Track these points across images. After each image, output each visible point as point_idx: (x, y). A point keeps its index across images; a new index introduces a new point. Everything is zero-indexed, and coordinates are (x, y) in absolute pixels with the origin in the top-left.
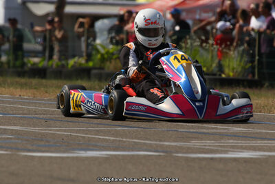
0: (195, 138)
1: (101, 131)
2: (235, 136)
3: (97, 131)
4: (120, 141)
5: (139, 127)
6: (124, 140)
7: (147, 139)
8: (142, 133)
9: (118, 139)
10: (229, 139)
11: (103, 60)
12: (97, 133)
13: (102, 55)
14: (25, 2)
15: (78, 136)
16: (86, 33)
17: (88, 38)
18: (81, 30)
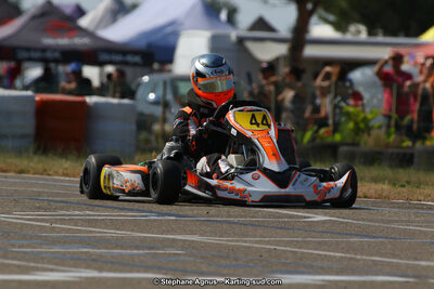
1: (325, 243)
3: (320, 243)
4: (351, 259)
5: (386, 238)
6: (359, 257)
7: (394, 256)
8: (389, 246)
9: (348, 255)
11: (357, 131)
12: (319, 246)
13: (356, 124)
14: (241, 41)
15: (285, 251)
16: (333, 89)
17: (335, 97)
18: (326, 84)
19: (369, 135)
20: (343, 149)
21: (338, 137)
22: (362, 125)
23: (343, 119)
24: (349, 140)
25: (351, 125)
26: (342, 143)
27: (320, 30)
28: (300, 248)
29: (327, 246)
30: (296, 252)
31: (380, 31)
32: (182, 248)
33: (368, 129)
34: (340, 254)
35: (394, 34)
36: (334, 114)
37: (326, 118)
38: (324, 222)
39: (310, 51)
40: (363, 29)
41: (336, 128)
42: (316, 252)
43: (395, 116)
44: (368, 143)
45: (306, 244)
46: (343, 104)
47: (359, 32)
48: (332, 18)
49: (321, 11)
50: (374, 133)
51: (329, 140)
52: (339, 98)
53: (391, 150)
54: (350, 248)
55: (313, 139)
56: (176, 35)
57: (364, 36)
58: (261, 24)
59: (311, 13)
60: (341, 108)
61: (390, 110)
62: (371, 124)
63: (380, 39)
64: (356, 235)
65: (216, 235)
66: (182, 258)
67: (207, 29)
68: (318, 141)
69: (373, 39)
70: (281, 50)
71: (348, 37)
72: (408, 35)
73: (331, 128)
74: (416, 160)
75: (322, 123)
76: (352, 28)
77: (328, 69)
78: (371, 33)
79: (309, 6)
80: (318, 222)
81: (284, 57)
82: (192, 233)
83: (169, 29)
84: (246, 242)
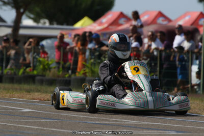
0: (98, 128)
1: (30, 122)
2: (128, 127)
3: (27, 122)
5: (58, 120)
6: (45, 128)
7: (62, 128)
8: (60, 124)
9: (40, 128)
10: (123, 129)
11: (44, 69)
12: (26, 123)
13: (44, 66)
15: (11, 126)
16: (33, 49)
17: (34, 53)
18: (30, 47)
19: (50, 71)
20: (38, 78)
21: (35, 72)
22: (46, 67)
23: (38, 64)
24: (41, 74)
25: (41, 67)
26: (37, 75)
27: (27, 22)
28: (18, 124)
29: (31, 123)
31: (55, 23)
33: (50, 69)
34: (36, 127)
35: (62, 24)
36: (34, 62)
37: (30, 63)
38: (29, 112)
39: (22, 32)
40: (47, 21)
41: (34, 68)
42: (26, 126)
43: (62, 62)
44: (49, 75)
45: (21, 123)
46: (37, 57)
47: (45, 23)
48: (32, 16)
49: (27, 13)
50: (52, 70)
51: (31, 73)
52: (35, 54)
53: (60, 79)
54: (41, 124)
55: (24, 73)
57: (47, 24)
59: (22, 14)
60: (37, 58)
61: (60, 59)
62: (51, 66)
63: (55, 26)
64: (44, 118)
68: (26, 74)
69: (52, 26)
70: (8, 31)
71: (40, 25)
72: (68, 24)
73: (32, 68)
74: (72, 83)
75: (28, 66)
76: (42, 21)
77: (31, 40)
78: (51, 23)
79: (22, 10)
80: (26, 112)
81: (10, 34)
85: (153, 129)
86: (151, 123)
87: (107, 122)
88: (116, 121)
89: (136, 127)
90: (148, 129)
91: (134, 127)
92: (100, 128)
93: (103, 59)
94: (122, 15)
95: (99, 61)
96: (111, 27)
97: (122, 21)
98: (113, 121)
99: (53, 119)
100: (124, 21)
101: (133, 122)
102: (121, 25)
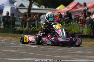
1: (35, 52)
2: (80, 54)
3: (33, 52)
5: (48, 51)
6: (42, 55)
8: (48, 53)
9: (39, 54)
10: (77, 55)
14: (17, 9)
15: (26, 53)
16: (37, 19)
21: (38, 30)
25: (41, 27)
27: (34, 6)
30: (28, 54)
31: (48, 7)
32: (4, 52)
39: (32, 11)
45: (30, 52)
47: (43, 7)
48: (37, 4)
52: (38, 21)
55: (32, 30)
56: (3, 7)
57: (44, 8)
58: (22, 5)
59: (32, 3)
60: (39, 23)
63: (48, 9)
64: (41, 50)
65: (11, 50)
66: (3, 55)
67: (10, 6)
69: (46, 9)
70: (26, 11)
71: (41, 8)
72: (53, 8)
76: (41, 6)
79: (32, 1)
80: (33, 47)
82: (6, 49)
83: (2, 6)
84: (17, 51)
85: (91, 56)
86: (90, 53)
87: (70, 52)
88: (74, 52)
89: (83, 55)
90: (89, 55)
91: (82, 55)
92: (67, 55)
93: (69, 24)
94: (78, 4)
95: (67, 25)
96: (73, 9)
97: (78, 6)
98: (73, 52)
99: (45, 51)
100: (79, 7)
101: (82, 52)
102: (78, 8)
